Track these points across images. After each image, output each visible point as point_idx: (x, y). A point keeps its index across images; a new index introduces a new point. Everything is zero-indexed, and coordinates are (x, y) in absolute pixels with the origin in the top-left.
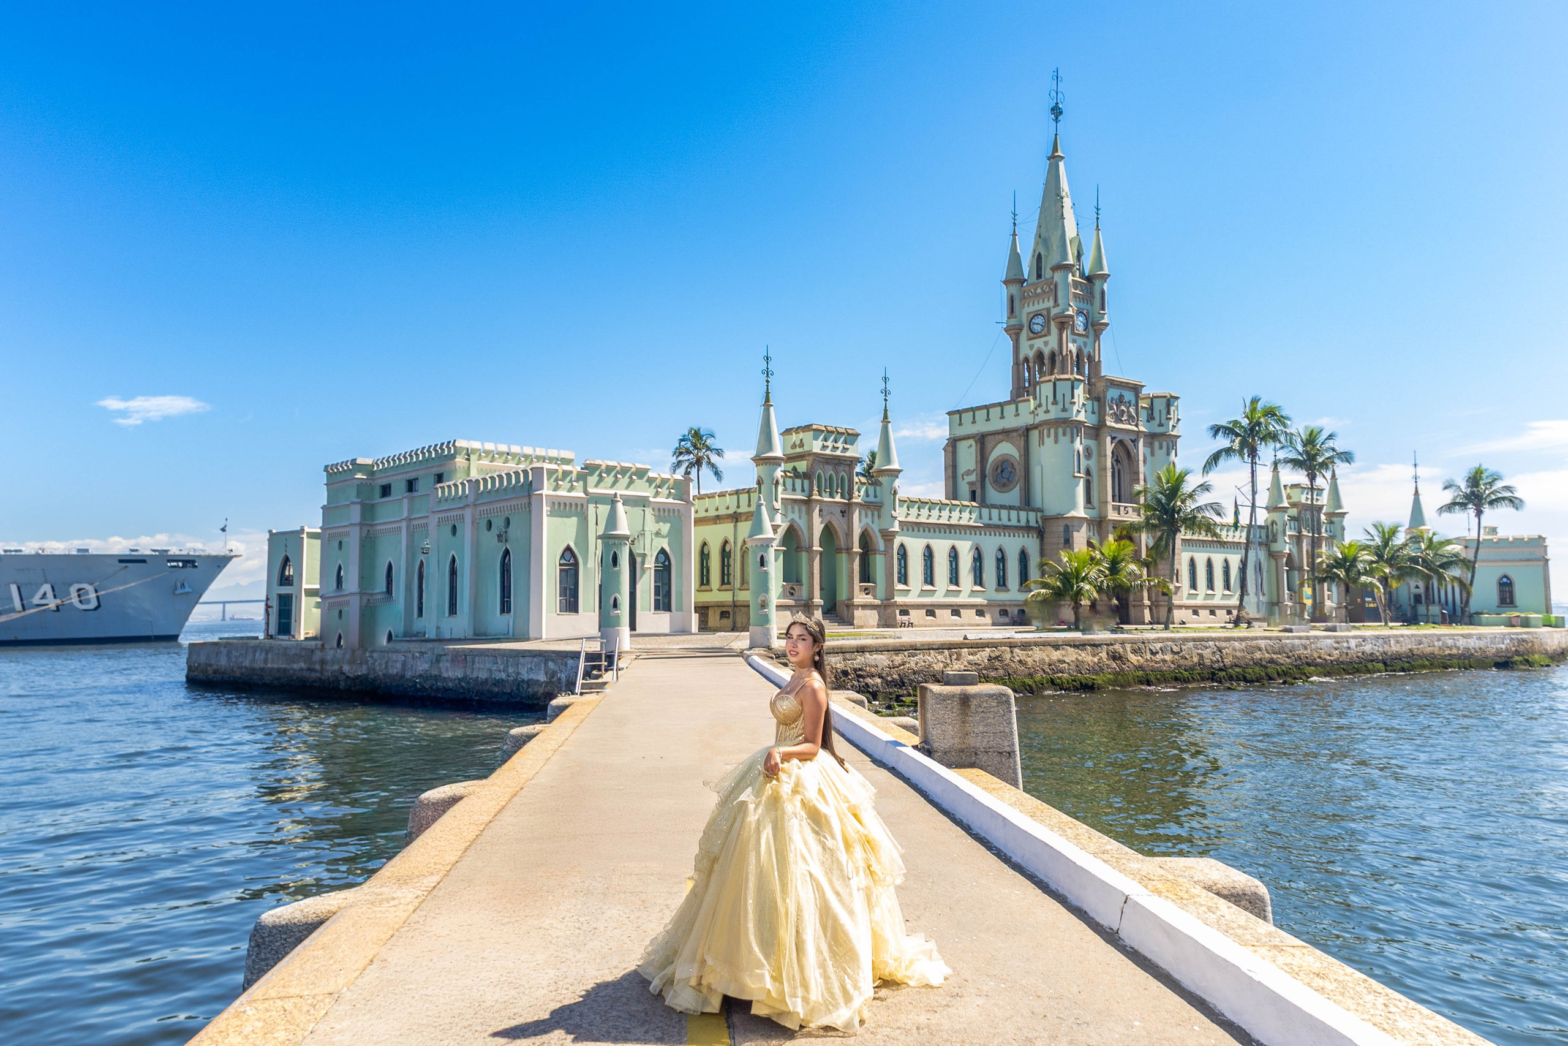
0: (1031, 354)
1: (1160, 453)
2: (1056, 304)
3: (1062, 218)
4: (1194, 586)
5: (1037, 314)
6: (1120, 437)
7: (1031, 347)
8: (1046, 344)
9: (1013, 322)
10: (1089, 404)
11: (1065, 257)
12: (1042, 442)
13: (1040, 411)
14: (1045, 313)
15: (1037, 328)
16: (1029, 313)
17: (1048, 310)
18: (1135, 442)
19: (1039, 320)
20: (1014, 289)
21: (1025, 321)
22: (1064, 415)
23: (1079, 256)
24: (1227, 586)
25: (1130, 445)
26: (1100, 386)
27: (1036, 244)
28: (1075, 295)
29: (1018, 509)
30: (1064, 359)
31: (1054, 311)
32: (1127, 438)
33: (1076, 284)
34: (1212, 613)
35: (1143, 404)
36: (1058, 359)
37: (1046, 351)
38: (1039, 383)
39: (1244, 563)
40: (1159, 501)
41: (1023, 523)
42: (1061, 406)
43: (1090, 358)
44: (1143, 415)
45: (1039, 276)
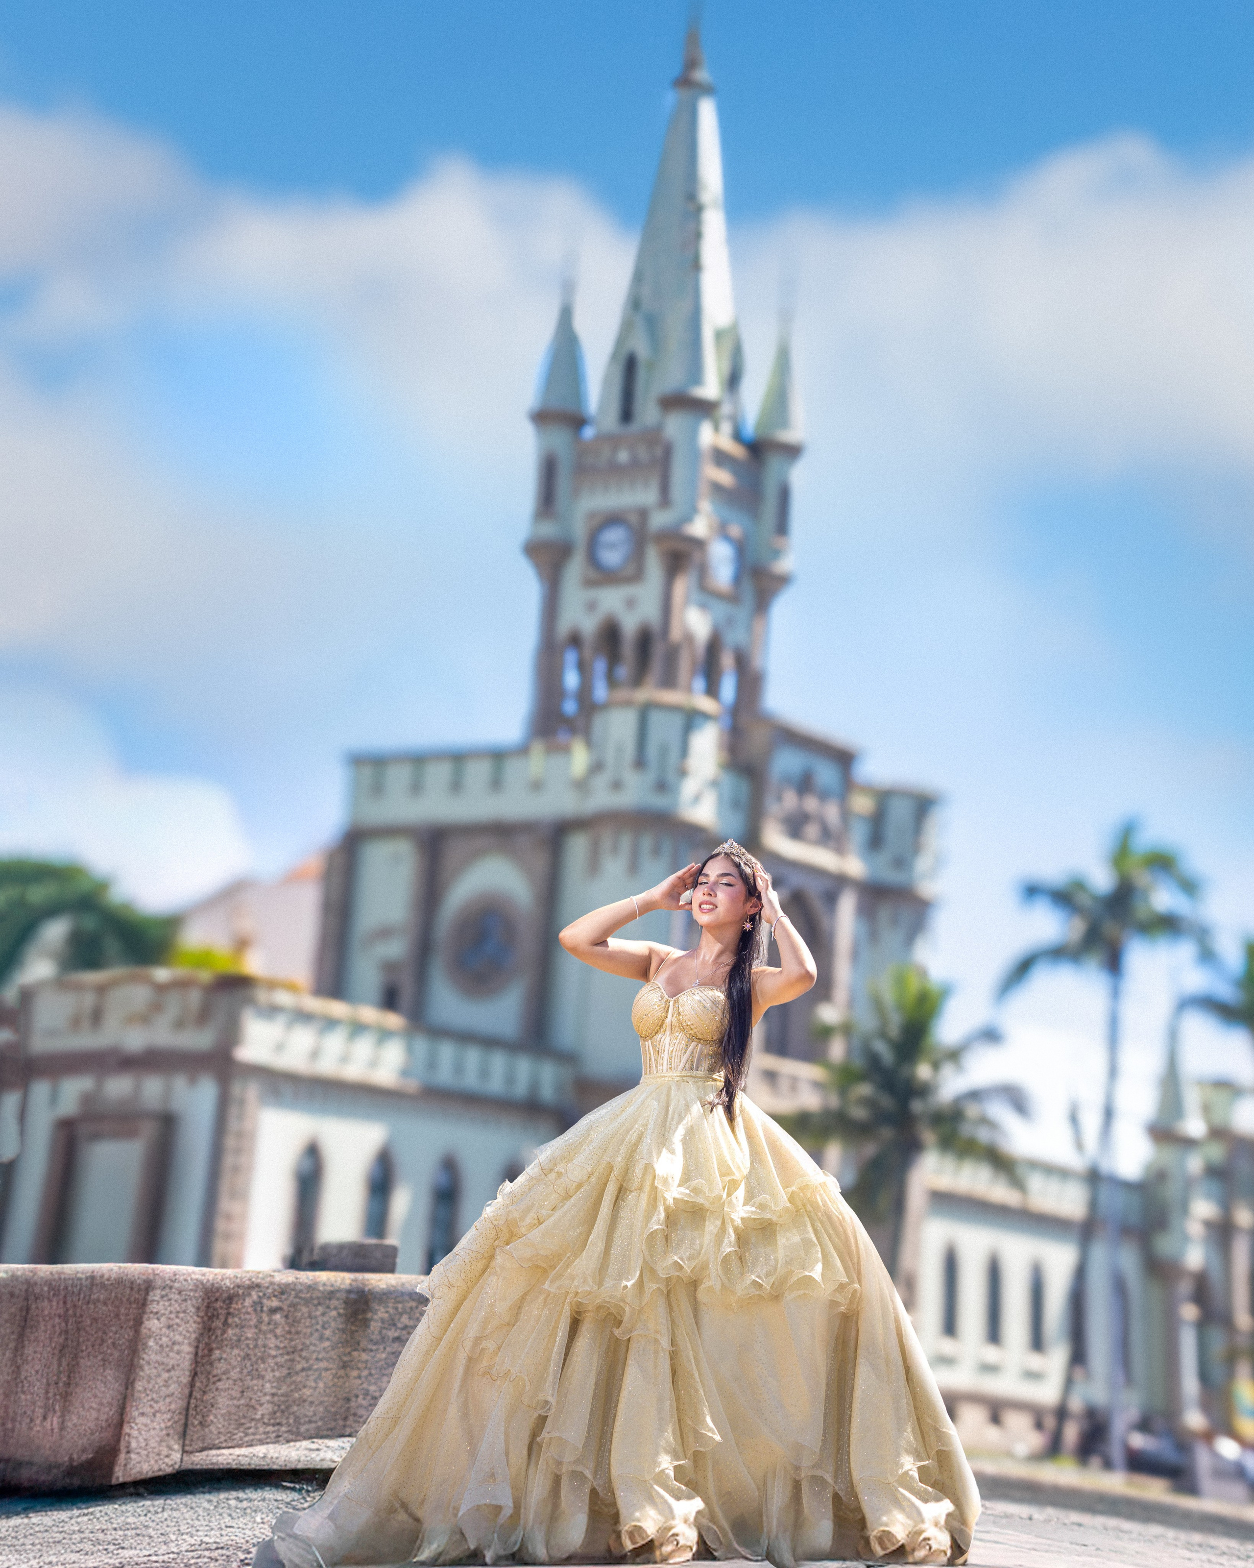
0: (589, 625)
1: (891, 938)
2: (665, 500)
3: (696, 265)
4: (950, 1326)
5: (613, 519)
6: (796, 880)
7: (591, 606)
8: (631, 603)
9: (548, 530)
10: (728, 781)
11: (696, 374)
12: (594, 866)
13: (601, 782)
14: (633, 519)
15: (612, 557)
16: (592, 515)
17: (643, 514)
18: (831, 899)
19: (614, 535)
20: (560, 439)
21: (579, 531)
22: (658, 802)
23: (733, 380)
24: (1037, 1342)
25: (817, 905)
26: (758, 737)
27: (626, 328)
28: (717, 488)
29: (512, 1047)
30: (672, 656)
31: (659, 520)
32: (813, 888)
33: (720, 457)
34: (996, 1419)
35: (862, 804)
36: (658, 652)
37: (630, 625)
38: (605, 706)
39: (1080, 1274)
40: (874, 1060)
41: (521, 1089)
42: (650, 776)
43: (742, 663)
44: (858, 834)
45: (627, 414)
